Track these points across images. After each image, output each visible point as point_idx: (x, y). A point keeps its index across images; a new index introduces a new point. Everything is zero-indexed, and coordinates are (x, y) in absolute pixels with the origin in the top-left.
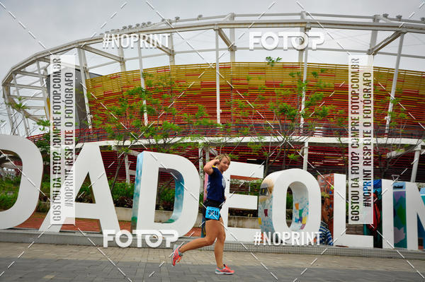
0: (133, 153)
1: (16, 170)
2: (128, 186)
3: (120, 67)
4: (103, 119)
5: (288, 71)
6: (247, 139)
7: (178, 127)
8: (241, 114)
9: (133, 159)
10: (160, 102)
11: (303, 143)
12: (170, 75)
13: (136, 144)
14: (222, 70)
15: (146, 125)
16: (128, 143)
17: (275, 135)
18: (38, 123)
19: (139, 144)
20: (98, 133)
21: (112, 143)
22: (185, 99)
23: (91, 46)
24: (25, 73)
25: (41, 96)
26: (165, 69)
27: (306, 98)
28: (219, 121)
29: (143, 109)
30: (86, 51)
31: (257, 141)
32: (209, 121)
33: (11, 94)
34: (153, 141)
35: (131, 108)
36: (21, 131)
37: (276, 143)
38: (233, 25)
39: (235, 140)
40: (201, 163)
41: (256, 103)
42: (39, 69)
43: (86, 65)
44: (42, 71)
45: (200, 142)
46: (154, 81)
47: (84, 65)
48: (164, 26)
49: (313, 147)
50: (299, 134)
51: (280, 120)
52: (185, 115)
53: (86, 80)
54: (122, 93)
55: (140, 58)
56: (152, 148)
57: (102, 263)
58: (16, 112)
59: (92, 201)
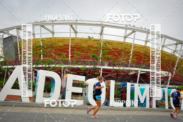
0: (36, 70)
2: (33, 83)
3: (33, 37)
5: (96, 42)
6: (80, 66)
7: (54, 61)
8: (78, 57)
9: (36, 72)
10: (47, 51)
11: (100, 68)
12: (52, 41)
13: (37, 67)
14: (72, 40)
15: (42, 59)
16: (34, 66)
17: (90, 65)
19: (39, 67)
22: (57, 50)
23: (21, 28)
26: (50, 38)
27: (102, 52)
28: (70, 59)
29: (41, 53)
30: (19, 30)
31: (84, 67)
32: (66, 59)
34: (44, 66)
35: (36, 53)
37: (90, 68)
38: (77, 24)
39: (75, 66)
40: (62, 75)
41: (84, 53)
44: (1, 37)
45: (62, 67)
46: (46, 43)
47: (18, 35)
48: (51, 22)
49: (104, 70)
50: (99, 65)
51: (92, 59)
52: (57, 56)
53: (19, 41)
55: (41, 34)
56: (44, 68)
57: (21, 113)
59: (18, 88)
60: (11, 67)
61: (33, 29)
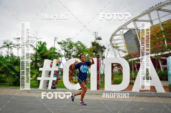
0: (164, 58)
1: (118, 70)
2: (162, 72)
3: (151, 24)
13: (163, 54)
15: (166, 45)
16: (159, 54)
18: (124, 52)
19: (165, 54)
21: (153, 55)
23: (138, 19)
24: (116, 35)
25: (123, 42)
29: (164, 39)
30: (136, 22)
33: (113, 43)
36: (118, 56)
42: (121, 33)
43: (137, 27)
44: (122, 33)
46: (167, 26)
53: (138, 32)
58: (115, 49)
60: (136, 59)
61: (150, 16)
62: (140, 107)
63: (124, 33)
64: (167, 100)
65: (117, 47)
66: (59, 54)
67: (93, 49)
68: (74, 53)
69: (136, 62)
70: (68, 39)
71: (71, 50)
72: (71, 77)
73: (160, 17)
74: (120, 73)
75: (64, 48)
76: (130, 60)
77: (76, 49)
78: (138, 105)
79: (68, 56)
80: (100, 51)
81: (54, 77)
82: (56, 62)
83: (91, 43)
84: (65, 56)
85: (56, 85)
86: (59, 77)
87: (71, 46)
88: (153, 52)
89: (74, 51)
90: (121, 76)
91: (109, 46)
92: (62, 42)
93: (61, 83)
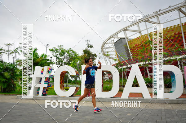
0: (150, 66)
1: (109, 77)
2: (149, 79)
3: (139, 34)
4: (136, 55)
7: (167, 53)
9: (151, 69)
13: (151, 62)
16: (147, 62)
18: (114, 60)
20: (135, 60)
21: (141, 63)
22: (168, 41)
23: (128, 29)
24: (107, 43)
25: (114, 50)
28: (185, 48)
30: (126, 31)
32: (181, 49)
33: (104, 51)
35: (147, 49)
36: (109, 63)
42: (111, 41)
43: (127, 36)
44: (113, 42)
45: (178, 58)
47: (126, 36)
48: (155, 14)
52: (170, 48)
54: (142, 44)
55: (147, 29)
58: (106, 57)
59: (138, 86)
60: (126, 67)
61: (139, 26)
62: (128, 113)
63: (115, 42)
64: (152, 106)
65: (108, 55)
66: (51, 61)
67: (85, 56)
68: (65, 60)
69: (126, 70)
70: (60, 46)
71: (63, 57)
72: (62, 84)
73: (148, 28)
74: (111, 80)
75: (56, 55)
76: (120, 68)
77: (67, 56)
78: (127, 111)
79: (60, 63)
80: (92, 58)
81: (45, 83)
82: (48, 69)
83: (83, 51)
84: (57, 63)
85: (47, 92)
86: (50, 83)
87: (62, 53)
88: (141, 60)
89: (66, 58)
90: (111, 83)
91: (100, 54)
92: (54, 49)
93: (52, 90)
